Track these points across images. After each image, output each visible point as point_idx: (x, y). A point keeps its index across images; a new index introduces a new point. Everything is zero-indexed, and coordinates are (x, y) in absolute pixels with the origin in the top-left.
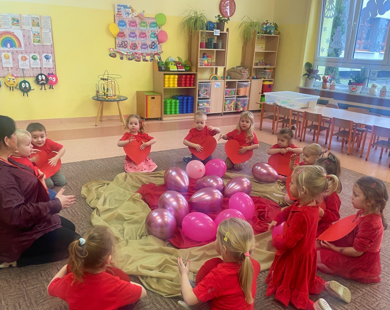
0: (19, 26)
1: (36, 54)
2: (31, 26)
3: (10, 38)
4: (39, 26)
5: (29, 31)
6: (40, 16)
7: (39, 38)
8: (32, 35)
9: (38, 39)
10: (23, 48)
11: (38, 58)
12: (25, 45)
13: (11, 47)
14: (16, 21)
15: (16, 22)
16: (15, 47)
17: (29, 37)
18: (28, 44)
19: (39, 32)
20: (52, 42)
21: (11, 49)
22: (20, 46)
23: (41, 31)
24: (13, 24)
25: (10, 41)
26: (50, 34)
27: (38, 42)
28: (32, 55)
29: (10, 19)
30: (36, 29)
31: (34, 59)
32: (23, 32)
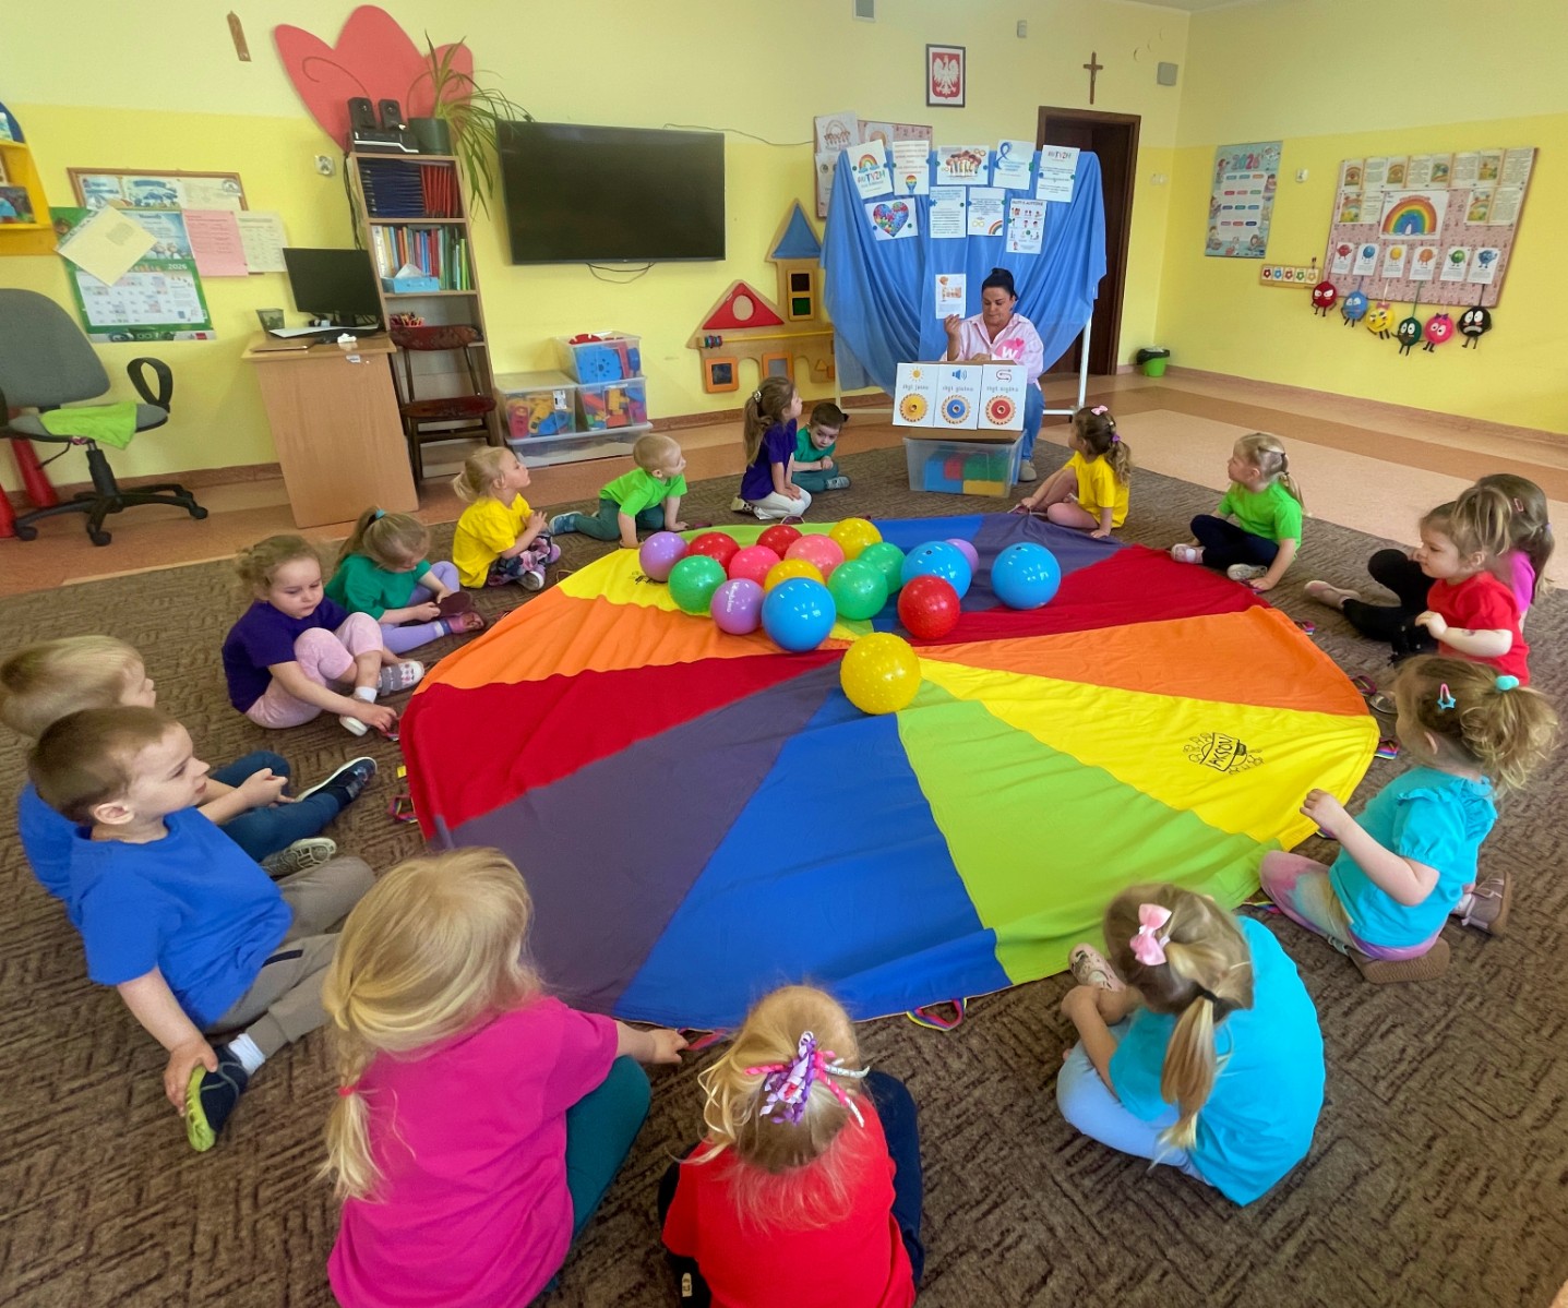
0: (1444, 181)
1: (1466, 250)
2: (1475, 180)
3: (1418, 212)
4: (1495, 176)
5: (1466, 192)
6: (1506, 151)
7: (1486, 206)
8: (1471, 200)
9: (1482, 210)
10: (1437, 236)
11: (1467, 258)
12: (1446, 227)
13: (1413, 232)
14: (1442, 172)
15: (1440, 174)
16: (1422, 232)
17: (1461, 208)
18: (1452, 224)
19: (1491, 193)
20: (1514, 219)
21: (1413, 237)
22: (1433, 229)
23: (1496, 189)
24: (1434, 179)
25: (1414, 218)
26: (1520, 195)
27: (1480, 218)
28: (1452, 251)
29: (1431, 165)
30: (1487, 185)
31: (1455, 260)
32: (1451, 196)
